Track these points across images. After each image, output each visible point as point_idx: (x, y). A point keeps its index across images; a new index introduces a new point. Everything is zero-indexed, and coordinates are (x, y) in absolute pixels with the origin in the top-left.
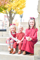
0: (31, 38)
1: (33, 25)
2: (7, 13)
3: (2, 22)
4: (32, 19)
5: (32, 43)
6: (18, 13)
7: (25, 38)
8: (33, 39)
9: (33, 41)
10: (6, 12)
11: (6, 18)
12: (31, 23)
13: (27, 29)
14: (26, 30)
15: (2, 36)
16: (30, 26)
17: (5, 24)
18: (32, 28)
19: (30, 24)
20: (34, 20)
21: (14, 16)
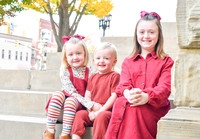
0: (146, 95)
1: (153, 43)
2: (49, 8)
3: (30, 45)
4: (147, 19)
5: (149, 116)
6: (93, 11)
7: (120, 95)
8: (155, 99)
9: (155, 105)
10: (48, 5)
11: (44, 30)
12: (146, 35)
13: (127, 60)
14: (124, 64)
15: (29, 88)
16: (138, 46)
17: (40, 52)
18: (149, 56)
19: (139, 36)
20: (159, 24)
21: (76, 24)
